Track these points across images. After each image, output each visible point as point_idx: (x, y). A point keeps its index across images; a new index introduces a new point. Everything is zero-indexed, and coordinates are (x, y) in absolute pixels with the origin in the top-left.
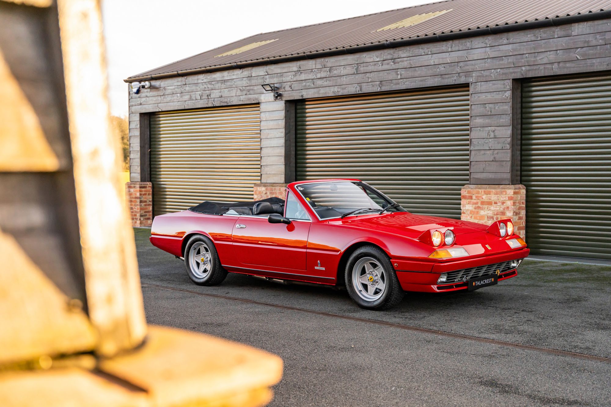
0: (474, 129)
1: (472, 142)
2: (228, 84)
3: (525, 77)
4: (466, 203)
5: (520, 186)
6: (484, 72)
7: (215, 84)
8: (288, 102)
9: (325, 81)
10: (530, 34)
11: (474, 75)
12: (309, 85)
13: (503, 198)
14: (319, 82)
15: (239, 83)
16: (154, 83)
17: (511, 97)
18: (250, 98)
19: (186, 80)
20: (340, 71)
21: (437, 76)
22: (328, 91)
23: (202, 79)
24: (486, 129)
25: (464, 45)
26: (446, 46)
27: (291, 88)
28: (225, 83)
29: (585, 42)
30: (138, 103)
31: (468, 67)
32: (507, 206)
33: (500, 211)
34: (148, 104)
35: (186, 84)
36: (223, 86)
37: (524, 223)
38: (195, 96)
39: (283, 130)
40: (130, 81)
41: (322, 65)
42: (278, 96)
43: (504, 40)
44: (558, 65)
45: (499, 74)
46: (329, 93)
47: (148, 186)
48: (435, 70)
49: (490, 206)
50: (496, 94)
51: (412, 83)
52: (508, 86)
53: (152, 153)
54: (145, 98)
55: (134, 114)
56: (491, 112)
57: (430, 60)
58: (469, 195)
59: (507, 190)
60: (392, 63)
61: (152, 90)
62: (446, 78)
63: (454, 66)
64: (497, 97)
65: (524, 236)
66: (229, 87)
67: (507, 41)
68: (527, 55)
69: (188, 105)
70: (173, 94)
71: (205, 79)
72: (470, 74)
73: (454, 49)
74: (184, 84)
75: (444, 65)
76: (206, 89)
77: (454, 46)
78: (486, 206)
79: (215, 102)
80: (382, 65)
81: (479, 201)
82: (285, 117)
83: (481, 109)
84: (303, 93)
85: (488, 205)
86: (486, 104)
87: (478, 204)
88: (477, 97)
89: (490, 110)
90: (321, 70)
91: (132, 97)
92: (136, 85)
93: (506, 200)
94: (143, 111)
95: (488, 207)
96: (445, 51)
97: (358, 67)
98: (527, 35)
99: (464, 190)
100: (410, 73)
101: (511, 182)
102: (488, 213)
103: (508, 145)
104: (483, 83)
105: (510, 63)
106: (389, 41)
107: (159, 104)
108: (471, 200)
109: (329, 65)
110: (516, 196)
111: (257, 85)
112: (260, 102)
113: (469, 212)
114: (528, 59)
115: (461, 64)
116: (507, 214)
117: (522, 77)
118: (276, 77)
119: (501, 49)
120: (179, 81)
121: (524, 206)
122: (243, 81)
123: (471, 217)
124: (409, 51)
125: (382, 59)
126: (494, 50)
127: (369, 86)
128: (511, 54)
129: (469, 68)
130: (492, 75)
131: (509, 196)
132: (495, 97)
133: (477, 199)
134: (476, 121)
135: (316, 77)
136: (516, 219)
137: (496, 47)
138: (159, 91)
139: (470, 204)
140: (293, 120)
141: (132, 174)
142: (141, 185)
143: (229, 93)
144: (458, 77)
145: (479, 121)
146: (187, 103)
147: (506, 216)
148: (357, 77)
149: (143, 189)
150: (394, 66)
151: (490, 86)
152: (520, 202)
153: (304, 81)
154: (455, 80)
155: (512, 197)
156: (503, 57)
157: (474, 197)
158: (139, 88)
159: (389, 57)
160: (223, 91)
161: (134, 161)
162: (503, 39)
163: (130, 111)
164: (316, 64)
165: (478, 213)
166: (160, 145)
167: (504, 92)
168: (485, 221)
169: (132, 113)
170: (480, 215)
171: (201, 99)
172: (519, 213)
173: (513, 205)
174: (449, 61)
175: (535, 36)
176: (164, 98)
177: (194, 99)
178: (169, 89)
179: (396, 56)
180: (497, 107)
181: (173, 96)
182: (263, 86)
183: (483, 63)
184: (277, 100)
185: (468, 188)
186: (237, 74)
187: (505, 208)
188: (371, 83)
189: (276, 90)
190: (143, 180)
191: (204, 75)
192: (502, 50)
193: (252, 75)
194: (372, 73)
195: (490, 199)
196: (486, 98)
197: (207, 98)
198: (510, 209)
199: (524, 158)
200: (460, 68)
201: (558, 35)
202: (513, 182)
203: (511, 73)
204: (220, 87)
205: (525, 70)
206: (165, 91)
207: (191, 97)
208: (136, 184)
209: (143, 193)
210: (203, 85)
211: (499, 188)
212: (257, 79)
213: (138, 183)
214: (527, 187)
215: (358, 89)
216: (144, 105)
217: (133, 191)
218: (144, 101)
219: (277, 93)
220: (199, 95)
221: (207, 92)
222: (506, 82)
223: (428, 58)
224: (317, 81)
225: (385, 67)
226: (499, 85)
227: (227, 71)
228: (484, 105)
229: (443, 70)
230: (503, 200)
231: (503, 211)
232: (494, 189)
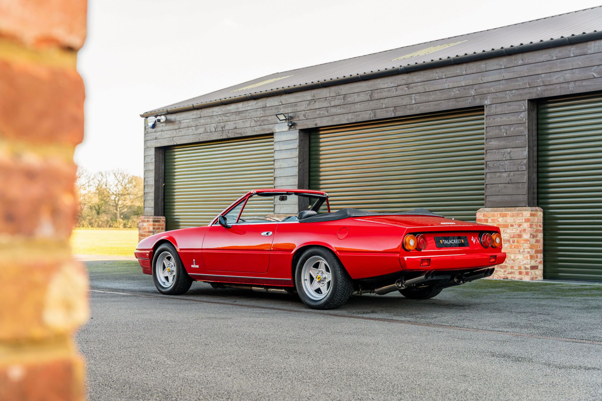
0: (489, 152)
1: (487, 165)
2: (243, 115)
3: (540, 97)
5: (537, 208)
6: (499, 94)
7: (230, 115)
8: (301, 131)
9: (338, 109)
10: (545, 54)
11: (489, 97)
12: (323, 114)
13: (520, 220)
14: (333, 110)
15: (254, 114)
16: (170, 117)
17: (527, 118)
18: (265, 129)
19: (202, 113)
20: (353, 99)
21: (451, 100)
22: (342, 119)
23: (217, 111)
24: (503, 151)
25: (479, 67)
26: (461, 69)
27: (305, 117)
28: (240, 115)
30: (153, 137)
31: (482, 89)
32: (524, 228)
33: (517, 234)
34: (164, 137)
35: (201, 117)
36: (238, 117)
37: (541, 247)
38: (210, 128)
39: (297, 159)
40: (146, 116)
41: (336, 93)
42: (292, 125)
43: (519, 61)
44: (575, 84)
45: (515, 95)
46: (343, 120)
47: (161, 220)
48: (450, 93)
49: (506, 229)
50: (512, 115)
51: (427, 108)
52: (523, 107)
53: (166, 187)
54: (161, 132)
55: (149, 149)
57: (445, 83)
58: (485, 218)
59: (523, 212)
60: (406, 89)
61: (168, 124)
62: (461, 101)
63: (469, 88)
64: (513, 119)
65: (542, 260)
66: (244, 118)
67: (522, 62)
68: (543, 75)
69: (203, 137)
70: (188, 127)
71: (220, 111)
72: (485, 97)
73: (468, 72)
74: (200, 117)
75: (459, 88)
76: (220, 121)
77: (469, 69)
79: (230, 134)
80: (396, 91)
81: (494, 224)
82: (299, 146)
83: (496, 131)
84: (317, 122)
85: (504, 228)
86: (501, 125)
88: (492, 119)
89: (505, 132)
90: (335, 98)
91: (147, 132)
92: (152, 120)
93: (523, 222)
94: (159, 145)
96: (460, 75)
97: (372, 94)
98: (542, 55)
99: (480, 213)
100: (424, 98)
101: (527, 204)
103: (524, 167)
104: (498, 105)
105: (526, 83)
106: (403, 67)
107: (174, 138)
109: (343, 92)
110: (532, 218)
111: (272, 115)
112: (274, 132)
114: (543, 79)
115: (476, 87)
116: (523, 236)
117: (538, 97)
118: (291, 107)
119: (515, 71)
120: (194, 114)
121: (542, 229)
122: (257, 112)
124: (424, 75)
125: (396, 85)
126: (509, 72)
127: (383, 112)
128: (526, 75)
129: (485, 91)
130: (507, 96)
131: (526, 218)
132: (510, 119)
133: (493, 222)
134: (491, 143)
135: (330, 105)
136: (533, 242)
137: (511, 68)
138: (174, 125)
140: (307, 149)
141: (145, 208)
142: (155, 219)
143: (243, 124)
144: (473, 100)
145: (494, 143)
146: (201, 135)
147: (523, 239)
148: (371, 104)
149: (157, 223)
150: (408, 92)
151: (505, 108)
152: (537, 224)
153: (318, 110)
154: (470, 103)
155: (528, 219)
156: (519, 78)
157: (490, 221)
158: (155, 122)
159: (404, 82)
160: (238, 122)
161: (148, 195)
162: (519, 59)
163: (146, 145)
164: (330, 92)
166: (175, 179)
167: (519, 113)
169: (148, 148)
171: (215, 131)
172: (536, 236)
173: (530, 227)
174: (463, 84)
175: (550, 55)
176: (179, 132)
177: (209, 131)
178: (184, 123)
179: (410, 81)
180: (513, 128)
181: (188, 129)
182: (278, 116)
183: (498, 85)
184: (291, 130)
185: (483, 211)
186: (251, 106)
187: (521, 230)
188: (385, 109)
189: (291, 120)
190: (156, 214)
191: (219, 107)
192: (517, 71)
193: (266, 106)
194: (386, 100)
195: (506, 222)
196: (502, 119)
197: (222, 130)
198: (527, 231)
199: (540, 180)
200: (474, 91)
201: (573, 53)
202: (530, 205)
203: (527, 94)
204: (234, 118)
205: (540, 90)
206: (180, 124)
207: (205, 129)
208: (150, 218)
209: (157, 227)
210: (218, 117)
211: (515, 210)
212: (272, 109)
213: (151, 217)
214: (545, 210)
215: (372, 115)
216: (159, 139)
217: (146, 225)
218: (160, 135)
219: (291, 122)
220: (213, 127)
221: (222, 124)
222: (521, 103)
223: (442, 82)
224: (331, 109)
225: (399, 92)
226: (514, 107)
227: (242, 103)
228: (499, 127)
229: (458, 94)
230: (519, 222)
231: (519, 234)
232: (510, 211)
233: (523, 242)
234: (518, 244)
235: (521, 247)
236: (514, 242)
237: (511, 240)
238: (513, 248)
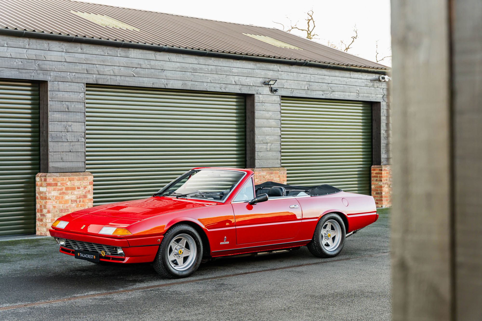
0: (52, 123)
1: (50, 135)
3: (96, 83)
4: (52, 190)
6: (61, 73)
10: (99, 49)
11: (51, 74)
13: (85, 183)
21: (14, 69)
24: (63, 123)
25: (42, 45)
26: (23, 42)
29: (139, 64)
31: (46, 66)
44: (121, 78)
45: (75, 77)
48: (12, 63)
49: (73, 191)
50: (72, 94)
52: (82, 89)
56: (68, 108)
58: (55, 182)
59: (88, 176)
62: (24, 73)
63: (32, 62)
64: (74, 97)
67: (81, 50)
68: (98, 66)
72: (48, 73)
73: (31, 47)
75: (22, 60)
77: (32, 45)
78: (70, 192)
81: (63, 187)
83: (59, 106)
85: (72, 190)
86: (63, 101)
87: (63, 190)
88: (55, 94)
89: (67, 107)
93: (87, 185)
95: (72, 192)
96: (23, 47)
99: (50, 178)
101: (85, 170)
102: (72, 198)
103: (83, 138)
104: (60, 83)
105: (84, 69)
108: (56, 187)
113: (54, 198)
114: (98, 69)
115: (40, 62)
116: (88, 196)
117: (94, 83)
119: (75, 57)
123: (56, 202)
126: (70, 56)
128: (85, 62)
130: (68, 77)
131: (90, 181)
133: (62, 186)
134: (55, 115)
137: (71, 53)
139: (55, 190)
144: (36, 74)
145: (57, 116)
147: (87, 199)
151: (66, 87)
154: (33, 76)
156: (77, 64)
157: (59, 184)
162: (78, 48)
165: (62, 197)
167: (78, 93)
168: (69, 204)
170: (64, 200)
174: (26, 57)
175: (103, 51)
180: (73, 105)
183: (60, 65)
187: (87, 191)
192: (77, 58)
196: (64, 96)
198: (91, 192)
200: (37, 66)
201: (120, 54)
203: (85, 78)
205: (95, 77)
222: (80, 84)
223: (4, 50)
226: (75, 87)
228: (61, 102)
229: (21, 65)
230: (85, 185)
231: (84, 195)
232: (77, 175)
233: (88, 201)
234: (84, 203)
235: (86, 205)
236: (80, 202)
237: (78, 200)
238: (79, 207)
